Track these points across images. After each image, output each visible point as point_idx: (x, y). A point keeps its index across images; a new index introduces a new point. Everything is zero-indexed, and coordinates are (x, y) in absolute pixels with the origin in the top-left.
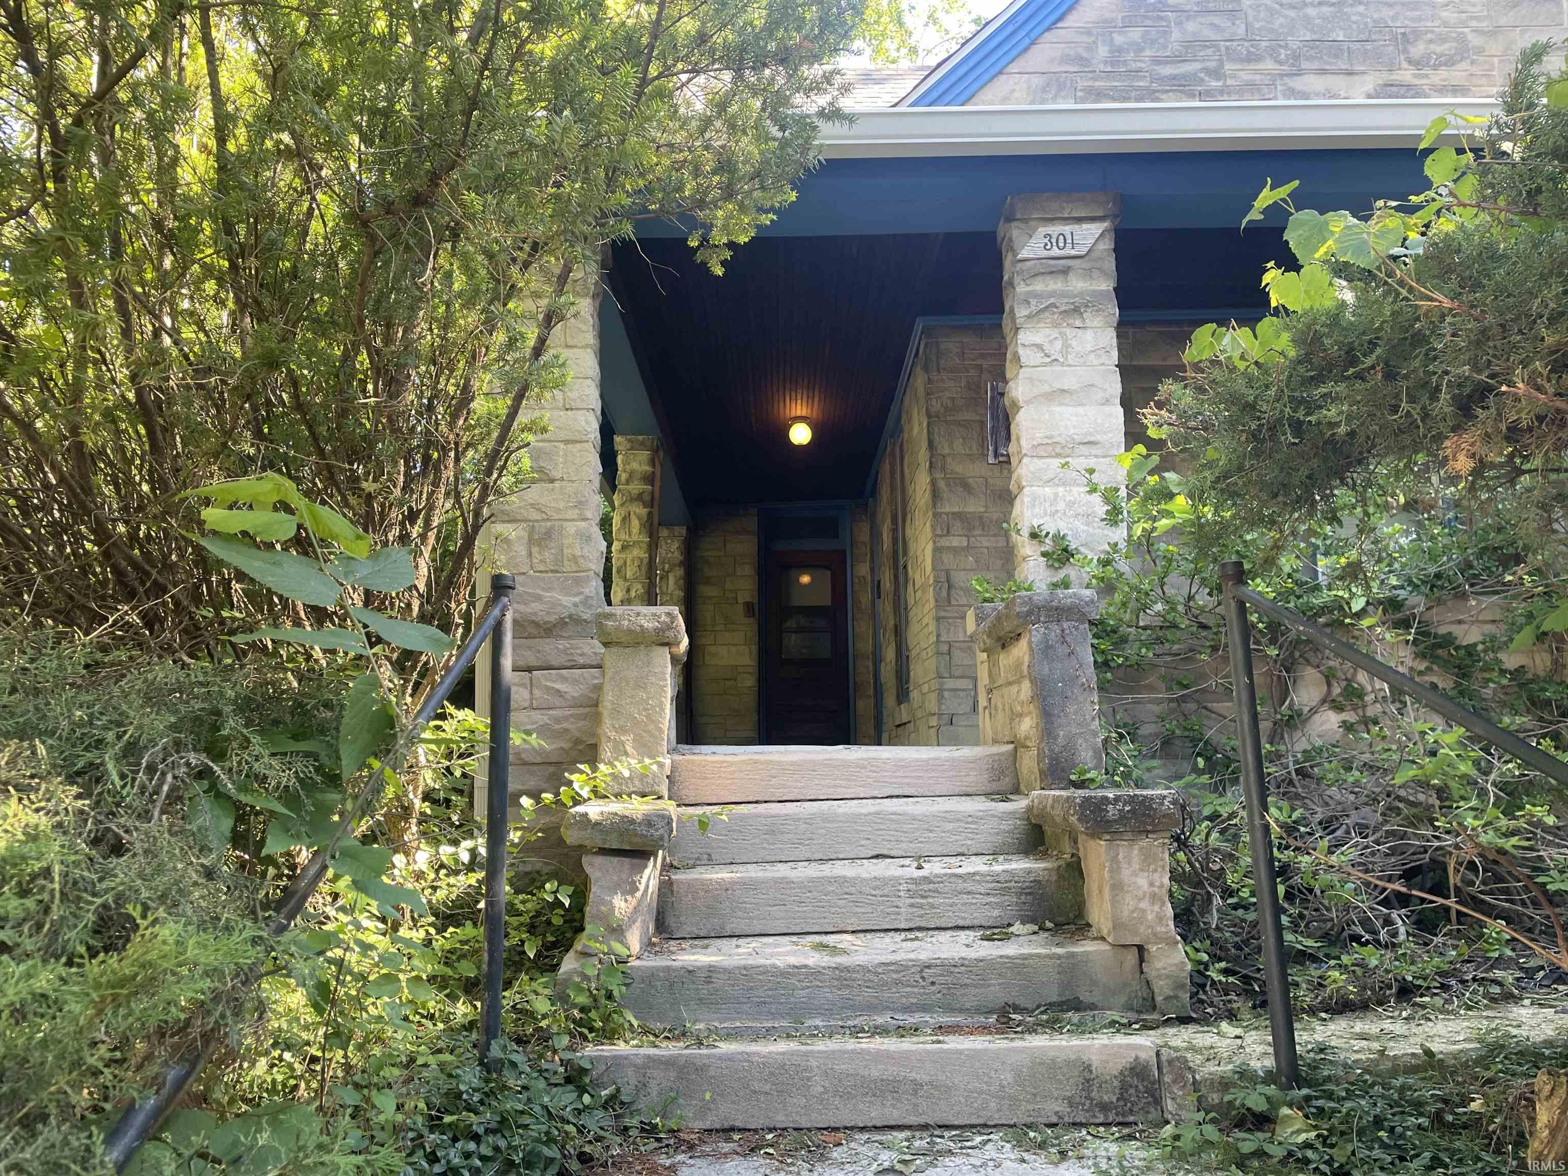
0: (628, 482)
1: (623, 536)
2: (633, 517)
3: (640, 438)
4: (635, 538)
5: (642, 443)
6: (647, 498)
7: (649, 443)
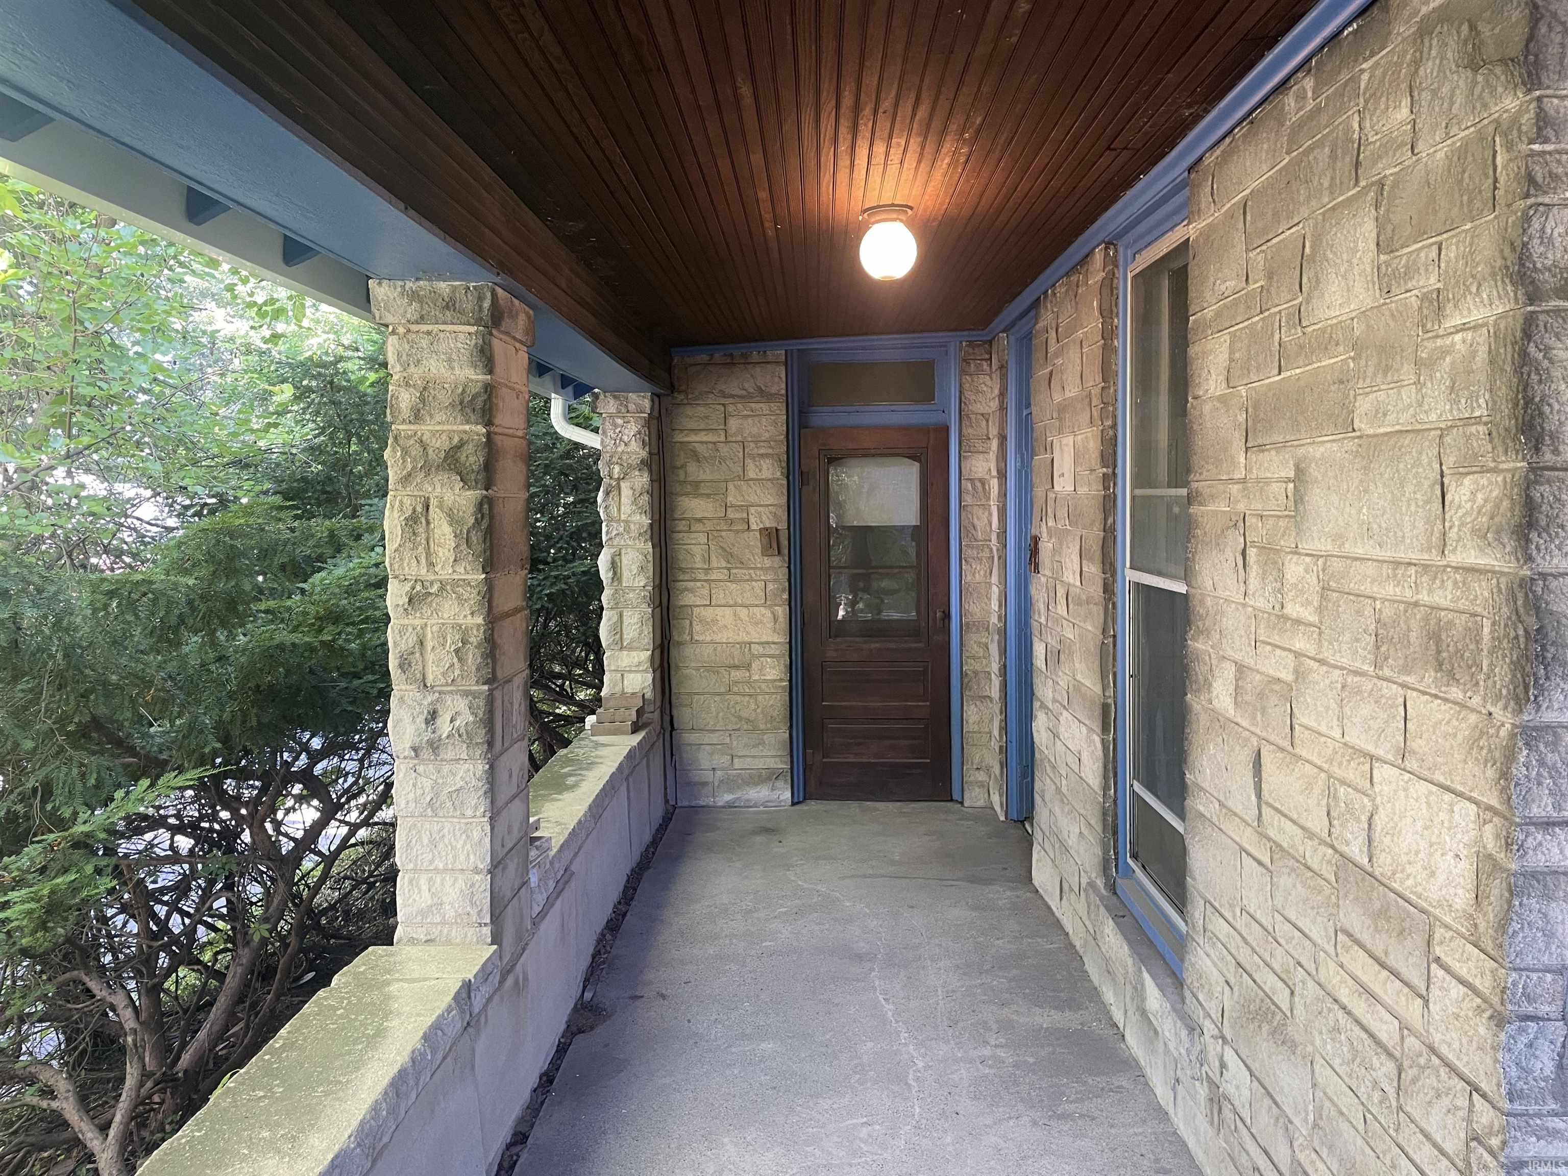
0: (417, 416)
1: (413, 569)
2: (435, 513)
3: (443, 287)
4: (445, 572)
5: (450, 305)
6: (473, 458)
7: (468, 304)
